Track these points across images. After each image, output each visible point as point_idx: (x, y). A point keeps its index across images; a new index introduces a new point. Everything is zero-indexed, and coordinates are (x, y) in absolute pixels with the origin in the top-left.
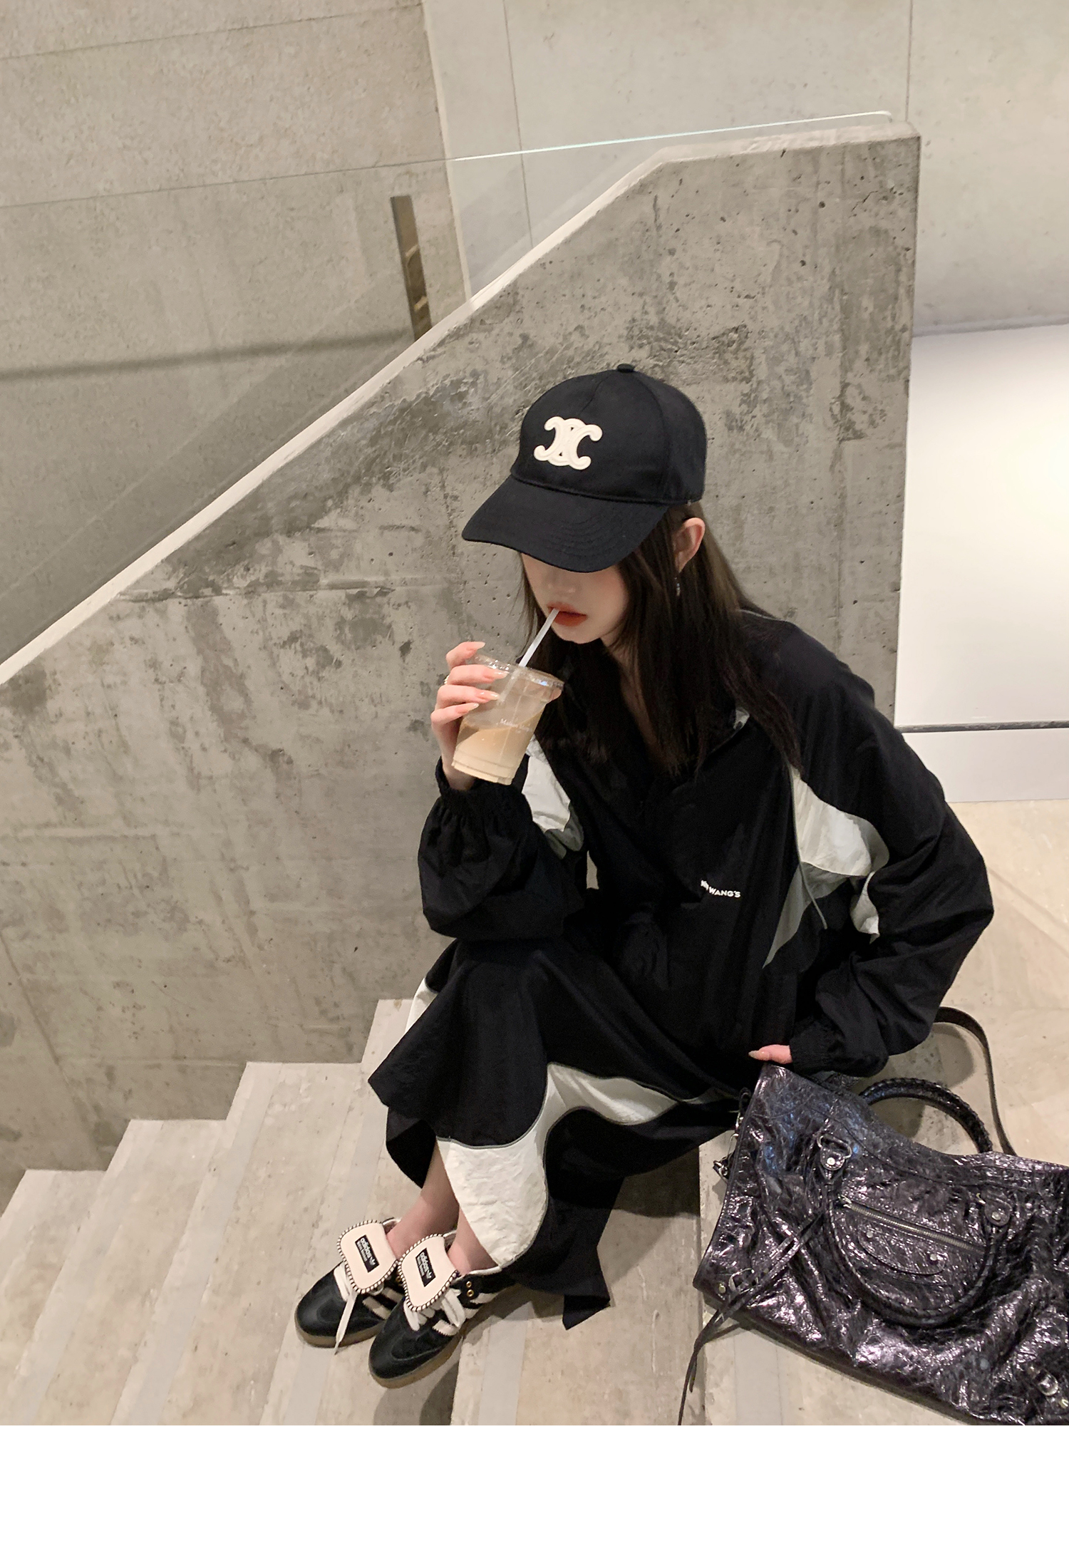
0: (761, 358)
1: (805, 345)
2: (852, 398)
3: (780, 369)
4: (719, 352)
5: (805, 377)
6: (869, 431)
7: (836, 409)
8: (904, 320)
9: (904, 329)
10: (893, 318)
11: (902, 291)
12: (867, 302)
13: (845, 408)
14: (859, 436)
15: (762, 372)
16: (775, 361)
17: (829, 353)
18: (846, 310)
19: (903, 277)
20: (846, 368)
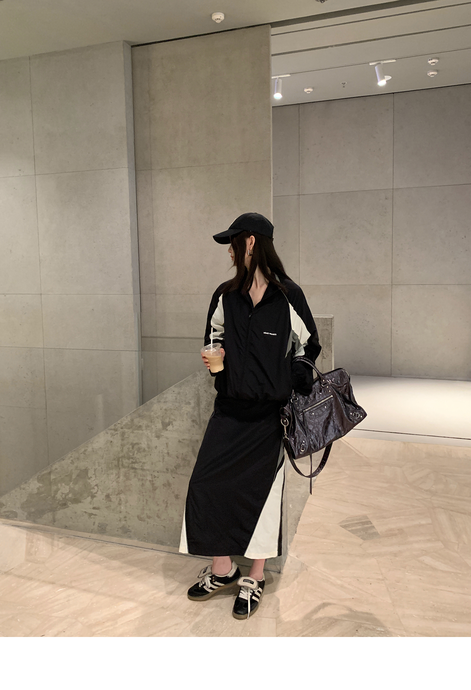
2: (324, 352)
6: (326, 358)
8: (331, 342)
9: (331, 343)
10: (329, 341)
11: (330, 338)
14: (325, 358)
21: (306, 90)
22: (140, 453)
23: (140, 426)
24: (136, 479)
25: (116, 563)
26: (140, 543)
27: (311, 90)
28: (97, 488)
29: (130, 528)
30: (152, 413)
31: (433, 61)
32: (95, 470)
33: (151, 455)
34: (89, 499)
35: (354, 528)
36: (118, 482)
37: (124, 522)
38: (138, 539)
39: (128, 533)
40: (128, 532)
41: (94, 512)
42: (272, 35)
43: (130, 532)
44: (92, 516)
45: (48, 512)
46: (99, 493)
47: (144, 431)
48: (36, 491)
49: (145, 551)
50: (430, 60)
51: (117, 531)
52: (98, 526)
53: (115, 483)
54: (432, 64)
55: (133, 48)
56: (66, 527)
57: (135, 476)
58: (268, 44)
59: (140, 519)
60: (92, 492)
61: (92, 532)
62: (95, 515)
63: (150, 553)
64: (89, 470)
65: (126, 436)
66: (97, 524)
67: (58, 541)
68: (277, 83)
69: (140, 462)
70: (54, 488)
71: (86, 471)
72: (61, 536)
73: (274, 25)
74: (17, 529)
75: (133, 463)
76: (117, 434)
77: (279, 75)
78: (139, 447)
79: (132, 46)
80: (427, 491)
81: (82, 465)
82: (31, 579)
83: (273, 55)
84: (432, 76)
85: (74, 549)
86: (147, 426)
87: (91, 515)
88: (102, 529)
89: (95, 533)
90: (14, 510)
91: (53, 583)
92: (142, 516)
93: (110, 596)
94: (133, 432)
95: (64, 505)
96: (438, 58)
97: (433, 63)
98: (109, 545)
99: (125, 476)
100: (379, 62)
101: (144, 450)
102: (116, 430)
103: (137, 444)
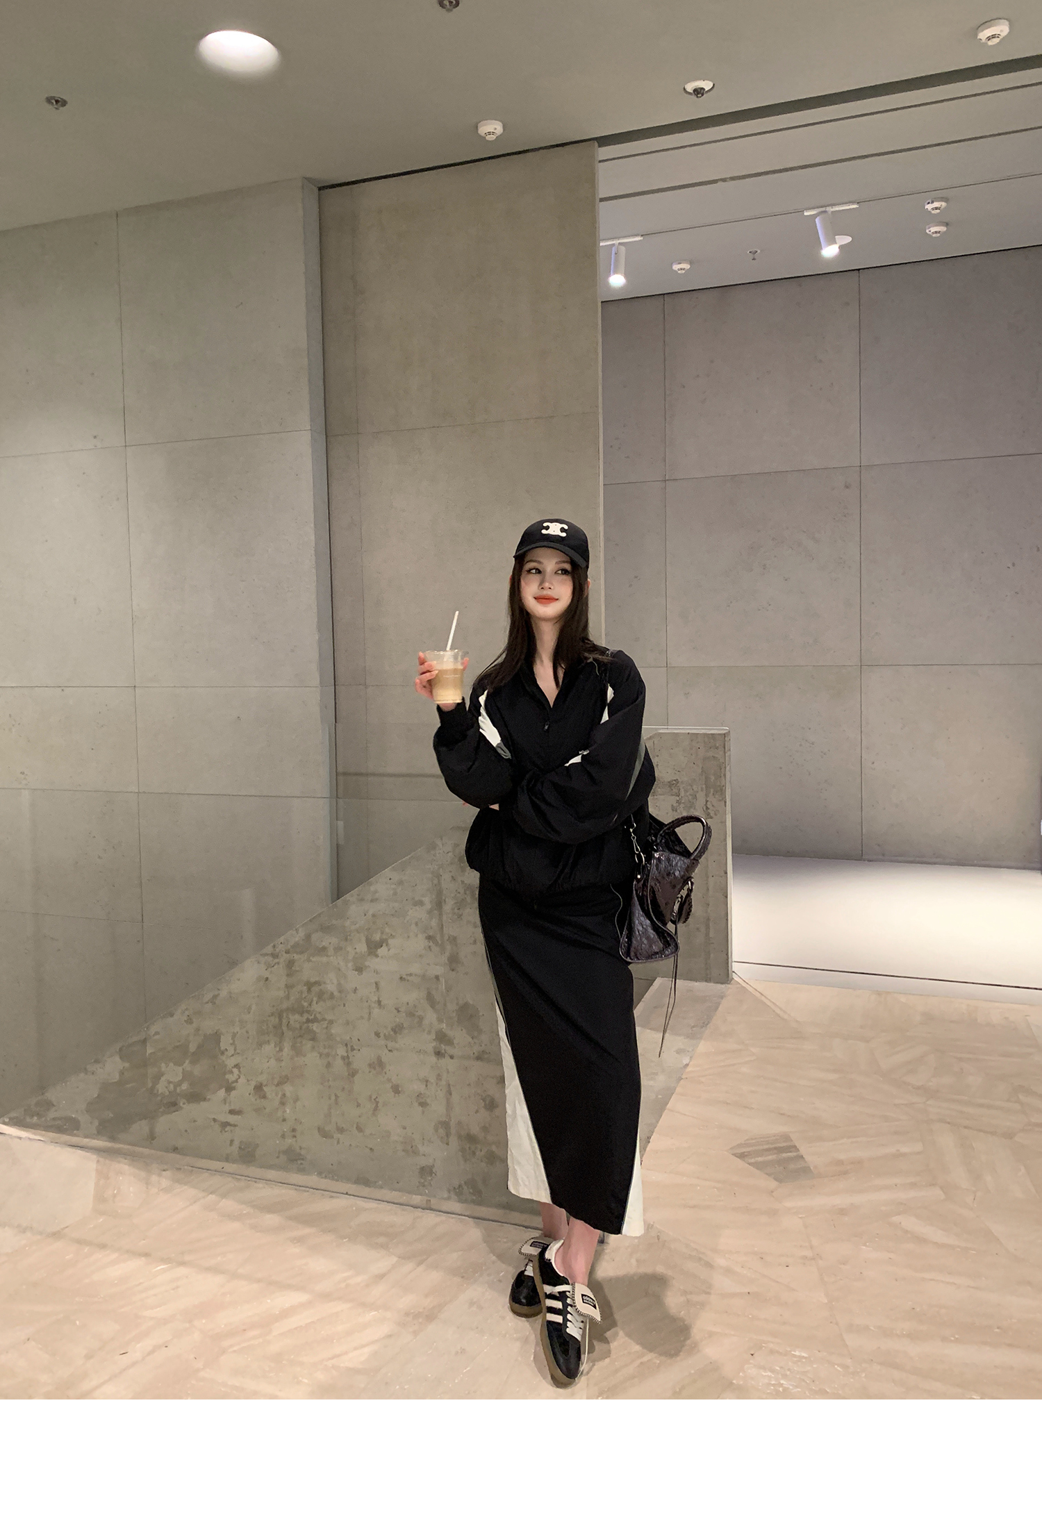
0: (682, 790)
1: (694, 787)
2: (709, 805)
3: (688, 794)
4: (670, 787)
5: (695, 797)
6: (715, 817)
7: (705, 809)
8: (723, 784)
10: (720, 782)
11: (722, 775)
12: (713, 778)
13: (707, 808)
14: (711, 818)
15: (682, 794)
16: (686, 791)
17: (702, 791)
18: (707, 778)
19: (723, 770)
20: (707, 795)
21: (676, 267)
22: (324, 1001)
23: (324, 949)
24: (315, 1054)
25: (271, 1219)
26: (325, 1183)
27: (687, 266)
28: (238, 1073)
29: (303, 1152)
30: (347, 923)
31: (936, 204)
32: (234, 1035)
33: (344, 1005)
34: (222, 1093)
35: (760, 1159)
36: (279, 1060)
37: (289, 1141)
38: (320, 1174)
39: (299, 1162)
40: (300, 1159)
41: (232, 1119)
42: (600, 162)
43: (303, 1159)
44: (228, 1128)
45: (141, 1120)
46: (242, 1080)
47: (332, 958)
48: (116, 1077)
49: (331, 1197)
50: (929, 203)
51: (278, 1157)
52: (240, 1148)
53: (273, 1061)
54: (933, 212)
55: (322, 191)
56: (175, 1150)
57: (313, 1047)
58: (592, 181)
59: (324, 1134)
60: (228, 1080)
61: (227, 1159)
62: (235, 1126)
63: (341, 1202)
64: (222, 1036)
65: (296, 967)
66: (236, 1143)
67: (160, 1175)
68: (616, 254)
69: (324, 1019)
70: (151, 1071)
71: (217, 1037)
72: (166, 1167)
73: (604, 141)
74: (79, 1152)
75: (308, 1021)
76: (278, 963)
77: (619, 238)
78: (321, 990)
79: (320, 189)
80: (919, 1088)
81: (209, 1025)
82: (103, 1246)
83: (602, 200)
84: (934, 235)
85: (191, 1192)
86: (338, 949)
87: (225, 1125)
88: (247, 1155)
89: (233, 1163)
90: (74, 1116)
91: (146, 1255)
92: (326, 1129)
93: (259, 1281)
94: (309, 961)
95: (173, 1105)
96: (945, 199)
97: (936, 208)
98: (261, 1185)
99: (293, 1047)
100: (823, 209)
101: (332, 996)
102: (275, 956)
103: (317, 983)
